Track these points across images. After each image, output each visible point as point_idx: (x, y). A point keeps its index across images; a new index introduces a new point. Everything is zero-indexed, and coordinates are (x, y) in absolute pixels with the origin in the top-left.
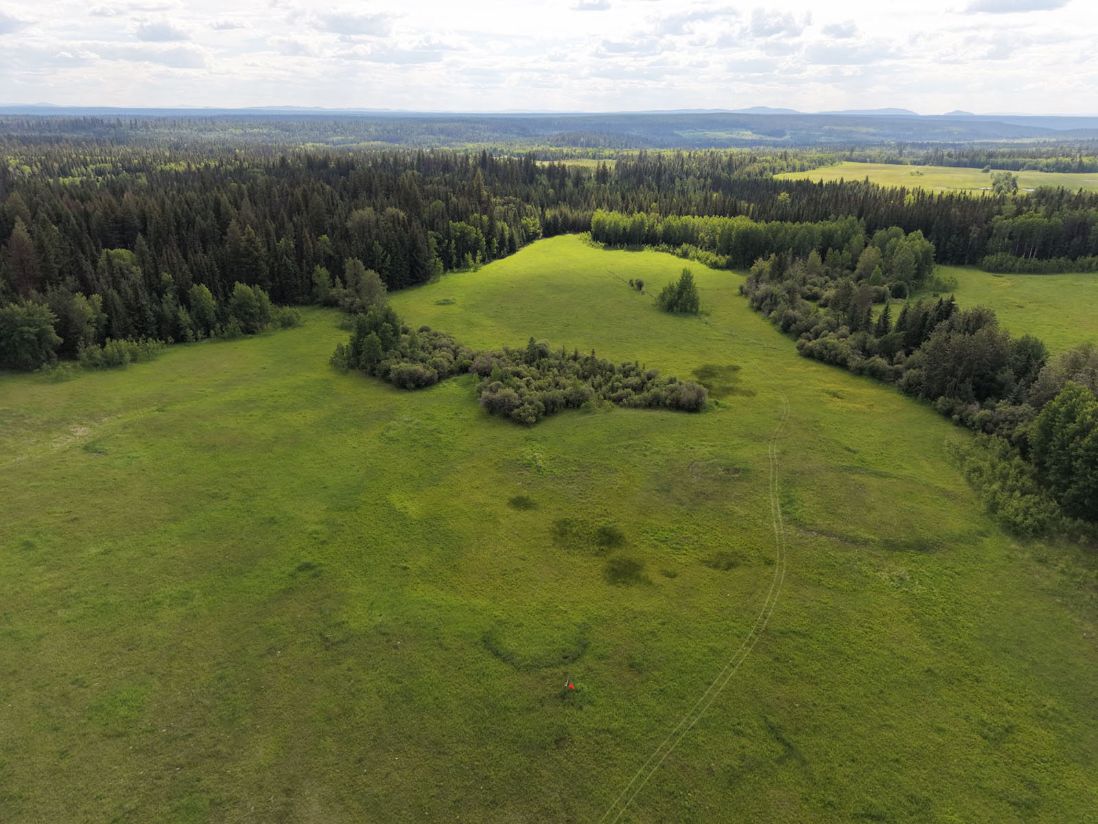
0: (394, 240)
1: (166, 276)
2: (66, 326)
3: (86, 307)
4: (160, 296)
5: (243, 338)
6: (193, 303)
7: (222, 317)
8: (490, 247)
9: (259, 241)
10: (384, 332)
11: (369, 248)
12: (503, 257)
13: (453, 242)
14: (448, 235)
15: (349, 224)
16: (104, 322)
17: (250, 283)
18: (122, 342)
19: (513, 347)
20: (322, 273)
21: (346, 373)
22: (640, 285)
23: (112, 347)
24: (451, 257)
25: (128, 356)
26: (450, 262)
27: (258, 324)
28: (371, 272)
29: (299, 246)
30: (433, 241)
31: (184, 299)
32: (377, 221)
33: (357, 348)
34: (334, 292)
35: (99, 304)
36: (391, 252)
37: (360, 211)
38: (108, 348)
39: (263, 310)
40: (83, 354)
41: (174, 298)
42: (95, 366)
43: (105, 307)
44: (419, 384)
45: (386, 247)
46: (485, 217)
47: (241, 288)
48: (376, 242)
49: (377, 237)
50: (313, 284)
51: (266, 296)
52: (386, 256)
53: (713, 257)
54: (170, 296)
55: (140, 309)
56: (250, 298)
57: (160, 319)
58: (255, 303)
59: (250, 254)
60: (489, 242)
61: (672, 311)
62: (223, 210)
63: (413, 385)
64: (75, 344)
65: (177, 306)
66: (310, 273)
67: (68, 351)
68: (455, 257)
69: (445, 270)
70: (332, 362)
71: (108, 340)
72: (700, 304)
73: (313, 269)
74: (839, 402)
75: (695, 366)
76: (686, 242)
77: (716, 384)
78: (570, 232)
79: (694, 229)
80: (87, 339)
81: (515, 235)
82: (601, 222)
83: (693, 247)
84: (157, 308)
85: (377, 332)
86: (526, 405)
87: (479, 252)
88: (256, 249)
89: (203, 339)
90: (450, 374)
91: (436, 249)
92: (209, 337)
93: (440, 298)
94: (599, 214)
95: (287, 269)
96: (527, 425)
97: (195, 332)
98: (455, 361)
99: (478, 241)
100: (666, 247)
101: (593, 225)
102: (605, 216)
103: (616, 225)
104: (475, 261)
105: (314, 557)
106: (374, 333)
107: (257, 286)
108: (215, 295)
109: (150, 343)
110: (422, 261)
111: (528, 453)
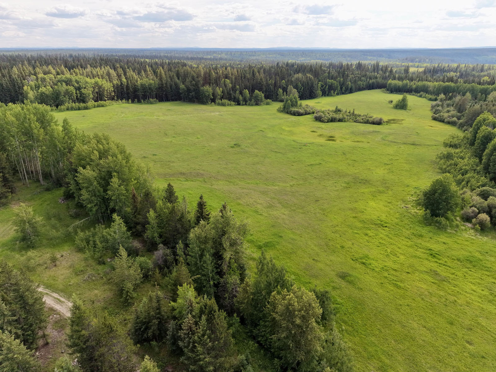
0: (306, 83)
1: (238, 87)
2: (213, 94)
3: (219, 91)
4: (235, 92)
5: (255, 106)
6: (243, 95)
7: (250, 100)
8: (342, 90)
10: (293, 101)
11: (297, 85)
13: (327, 86)
14: (326, 84)
15: (293, 79)
16: (222, 96)
17: (259, 91)
18: (226, 100)
19: (331, 109)
20: (281, 90)
21: (281, 112)
23: (223, 101)
24: (326, 92)
25: (227, 104)
27: (260, 103)
28: (295, 90)
29: (275, 83)
30: (319, 85)
31: (241, 93)
32: (302, 78)
34: (283, 97)
35: (221, 91)
36: (304, 86)
37: (297, 75)
38: (222, 101)
39: (261, 99)
40: (217, 101)
42: (219, 104)
43: (222, 92)
44: (300, 114)
47: (257, 91)
48: (299, 83)
49: (300, 81)
50: (278, 95)
51: (263, 95)
52: (302, 88)
53: (430, 96)
54: (238, 92)
55: (230, 94)
56: (259, 95)
57: (235, 98)
58: (260, 97)
59: (260, 83)
60: (341, 88)
62: (255, 73)
63: (297, 114)
64: (215, 99)
65: (239, 95)
67: (213, 101)
69: (322, 95)
70: (277, 110)
71: (223, 99)
72: (408, 106)
73: (278, 90)
74: (430, 127)
75: (389, 119)
76: (422, 91)
77: (392, 122)
78: (379, 88)
79: (427, 87)
80: (218, 99)
81: (354, 87)
82: (390, 84)
83: (425, 93)
84: (234, 95)
85: (291, 101)
86: (326, 117)
87: (336, 91)
88: (262, 82)
89: (244, 105)
90: (309, 114)
91: (320, 88)
92: (246, 105)
93: (317, 102)
94: (390, 81)
95: (271, 89)
96: (325, 122)
97: (243, 103)
98: (311, 110)
99: (338, 87)
100: (414, 93)
101: (387, 86)
102: (392, 81)
103: (395, 85)
104: (334, 94)
105: (264, 130)
106: (290, 101)
107: (261, 92)
108: (249, 94)
109: (232, 102)
110: (314, 91)
111: (321, 126)
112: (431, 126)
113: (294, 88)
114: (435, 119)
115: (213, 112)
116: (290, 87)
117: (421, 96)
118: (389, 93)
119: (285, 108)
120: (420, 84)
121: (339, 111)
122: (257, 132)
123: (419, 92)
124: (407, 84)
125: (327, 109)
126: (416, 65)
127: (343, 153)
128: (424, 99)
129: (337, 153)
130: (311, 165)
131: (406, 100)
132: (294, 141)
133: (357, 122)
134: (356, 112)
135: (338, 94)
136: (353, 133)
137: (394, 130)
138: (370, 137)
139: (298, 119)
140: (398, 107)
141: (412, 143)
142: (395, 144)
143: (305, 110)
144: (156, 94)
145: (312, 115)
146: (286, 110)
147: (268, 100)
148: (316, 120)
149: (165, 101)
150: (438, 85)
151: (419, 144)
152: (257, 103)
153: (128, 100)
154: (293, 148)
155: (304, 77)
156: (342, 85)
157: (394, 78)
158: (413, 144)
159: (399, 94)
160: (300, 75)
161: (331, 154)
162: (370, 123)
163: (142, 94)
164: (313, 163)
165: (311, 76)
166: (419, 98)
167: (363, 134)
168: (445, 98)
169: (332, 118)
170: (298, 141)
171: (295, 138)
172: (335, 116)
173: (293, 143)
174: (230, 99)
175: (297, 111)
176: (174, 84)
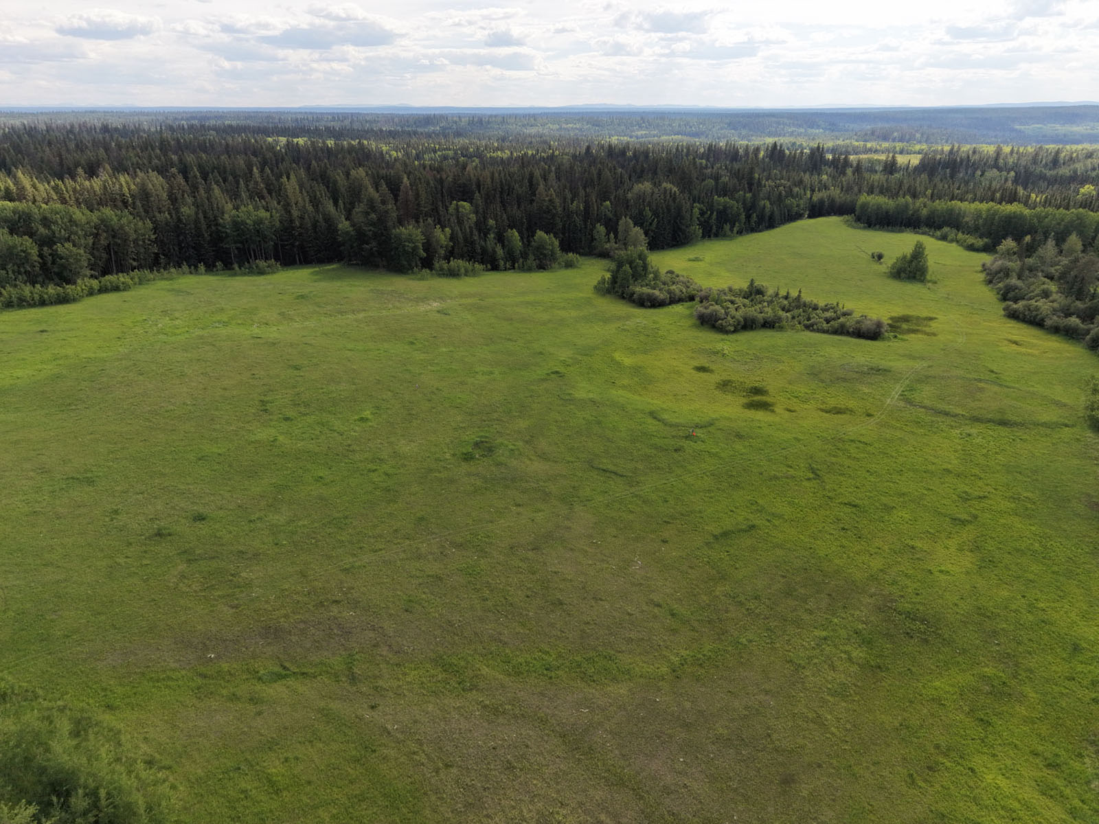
0: (662, 207)
1: (491, 222)
2: (428, 246)
3: (442, 236)
4: (485, 235)
5: (537, 272)
6: (506, 243)
7: (525, 256)
8: (749, 221)
9: (557, 201)
10: (636, 267)
11: (641, 213)
12: (760, 231)
13: (715, 213)
14: (711, 207)
15: (630, 195)
16: (450, 249)
17: (548, 231)
18: (460, 261)
19: (736, 287)
20: (601, 229)
21: (604, 295)
22: (880, 257)
23: (454, 263)
24: (711, 227)
25: (463, 270)
26: (710, 231)
27: (548, 263)
28: (637, 229)
29: (587, 209)
30: (696, 211)
31: (500, 239)
32: (653, 193)
33: (614, 280)
34: (607, 246)
35: (449, 236)
36: (658, 217)
37: (640, 185)
38: (452, 263)
39: (553, 253)
40: (437, 265)
41: (494, 238)
42: (441, 274)
43: (452, 239)
44: (655, 304)
45: (656, 214)
46: (749, 195)
47: (540, 234)
48: (647, 208)
49: (649, 204)
50: (593, 239)
51: (557, 243)
52: (653, 220)
53: (971, 240)
54: (492, 236)
55: (473, 243)
56: (545, 242)
57: (484, 250)
58: (548, 247)
59: (549, 211)
60: (748, 217)
61: (900, 277)
62: (534, 183)
63: (649, 304)
64: (432, 259)
65: (496, 244)
66: (592, 230)
67: (427, 264)
68: (714, 227)
69: (703, 237)
70: (595, 287)
71: (452, 258)
72: (930, 273)
73: (594, 227)
74: (1014, 347)
75: (894, 314)
76: (948, 226)
77: (905, 326)
78: (835, 214)
79: (959, 214)
80: (440, 257)
81: (777, 212)
82: (865, 206)
83: (954, 231)
84: (483, 243)
85: (630, 267)
86: (729, 318)
87: (737, 224)
88: (555, 208)
89: (509, 269)
90: (680, 300)
91: (698, 218)
92: (514, 268)
93: (692, 257)
94: (864, 198)
95: (576, 226)
96: (727, 332)
97: (505, 264)
98: (684, 290)
99: (739, 215)
100: (927, 230)
101: (857, 208)
102: (869, 198)
103: (879, 207)
104: (732, 231)
105: (562, 370)
106: (628, 266)
107: (552, 235)
108: (522, 238)
109: (477, 265)
110: (684, 227)
111: (719, 346)
112: (1016, 343)
113: (636, 222)
114: (1013, 315)
115: (424, 299)
116: (625, 222)
117: (944, 238)
118: (864, 228)
119: (616, 282)
120: (940, 205)
121: (760, 292)
122: (543, 380)
123: (940, 227)
124: (906, 206)
125: (725, 286)
128: (954, 244)
129: (791, 472)
131: (923, 251)
132: (653, 415)
133: (813, 331)
134: (807, 298)
135: (740, 233)
136: (814, 374)
137: (923, 359)
138: (866, 390)
139: (654, 322)
140: (903, 275)
141: (998, 417)
142: (949, 420)
143: (669, 292)
144: (276, 244)
145: (689, 304)
146: (617, 289)
147: (570, 254)
148: (702, 324)
149: (301, 263)
150: (989, 210)
151: (1019, 420)
152: (543, 264)
153: (196, 267)
154: (656, 447)
155: (656, 190)
156: (750, 208)
157: (871, 191)
158: (1003, 423)
160: (646, 186)
162: (848, 334)
163: (237, 248)
164: (727, 523)
165: (675, 189)
166: (940, 242)
167: (845, 380)
168: (1015, 250)
169: (745, 319)
170: (665, 416)
171: (654, 401)
172: (753, 312)
174: (471, 256)
175: (648, 295)
176: (325, 219)
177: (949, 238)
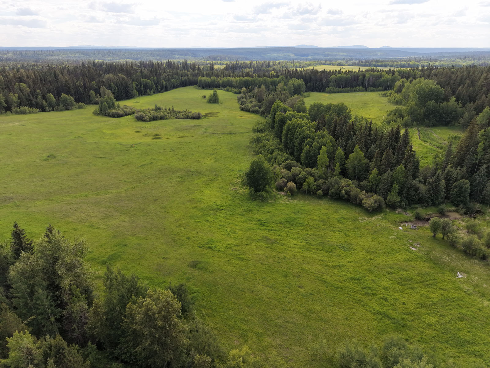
0: (119, 83)
1: (38, 91)
2: (7, 102)
3: (14, 97)
4: (36, 97)
5: (65, 111)
6: (47, 100)
7: (58, 105)
8: (157, 89)
9: (70, 82)
11: (110, 86)
13: (142, 85)
14: (140, 83)
15: (104, 80)
16: (19, 103)
17: (67, 94)
18: (26, 107)
20: (93, 92)
21: (98, 115)
22: (205, 97)
25: (28, 111)
26: (142, 93)
27: (70, 107)
28: (109, 91)
29: (84, 85)
30: (134, 84)
31: (44, 98)
32: (114, 78)
34: (97, 99)
35: (17, 97)
36: (118, 87)
37: (108, 75)
38: (21, 108)
39: (72, 103)
40: (14, 109)
41: (41, 98)
42: (17, 113)
43: (19, 98)
44: (119, 116)
45: (116, 85)
46: (155, 78)
47: (63, 95)
48: (112, 83)
49: (113, 82)
50: (90, 97)
51: (73, 98)
52: (116, 88)
53: (235, 90)
55: (30, 100)
56: (67, 98)
57: (37, 103)
58: (69, 100)
59: (66, 86)
60: (157, 87)
62: (57, 75)
64: (11, 107)
65: (42, 100)
66: (89, 93)
67: (8, 109)
68: (143, 91)
69: (139, 95)
70: (93, 113)
71: (21, 106)
72: (220, 100)
73: (89, 92)
75: (206, 113)
76: (228, 86)
77: (209, 115)
78: (191, 85)
79: (231, 82)
80: (14, 106)
81: (168, 85)
82: (201, 81)
83: (230, 88)
84: (36, 100)
85: (107, 103)
86: (147, 116)
87: (152, 90)
88: (69, 84)
89: (51, 111)
90: (129, 114)
91: (135, 87)
92: (54, 110)
93: (135, 102)
94: (200, 78)
95: (80, 91)
96: (147, 121)
97: (49, 108)
98: (131, 111)
99: (153, 86)
100: (222, 88)
101: (198, 82)
102: (202, 78)
103: (205, 81)
104: (151, 92)
106: (105, 103)
107: (70, 95)
108: (55, 98)
109: (34, 109)
110: (130, 91)
111: (144, 125)
112: (241, 116)
113: (108, 88)
114: (242, 109)
115: (11, 122)
116: (103, 89)
117: (227, 90)
118: (202, 89)
119: (102, 110)
120: (225, 79)
121: (159, 109)
122: (73, 139)
123: (226, 87)
124: (214, 80)
125: (147, 108)
126: (219, 63)
127: (172, 150)
128: (231, 92)
129: (165, 151)
130: (143, 165)
131: (216, 94)
132: (119, 144)
133: (179, 119)
134: (175, 109)
135: (154, 93)
136: (176, 129)
137: (212, 122)
138: (192, 131)
139: (119, 121)
140: (211, 101)
141: (229, 132)
142: (216, 135)
143: (124, 111)
145: (133, 115)
146: (103, 112)
147: (80, 103)
148: (138, 120)
150: (239, 79)
151: (234, 132)
152: (67, 107)
154: (120, 151)
155: (116, 77)
156: (157, 84)
157: (203, 75)
158: (230, 134)
159: (210, 89)
160: (111, 75)
161: (160, 152)
162: (190, 118)
164: (144, 163)
165: (123, 76)
166: (226, 92)
167: (186, 129)
168: (246, 91)
169: (153, 116)
170: (124, 143)
171: (120, 141)
172: (156, 114)
173: (118, 146)
174: (31, 106)
175: (116, 113)
177: (229, 90)
